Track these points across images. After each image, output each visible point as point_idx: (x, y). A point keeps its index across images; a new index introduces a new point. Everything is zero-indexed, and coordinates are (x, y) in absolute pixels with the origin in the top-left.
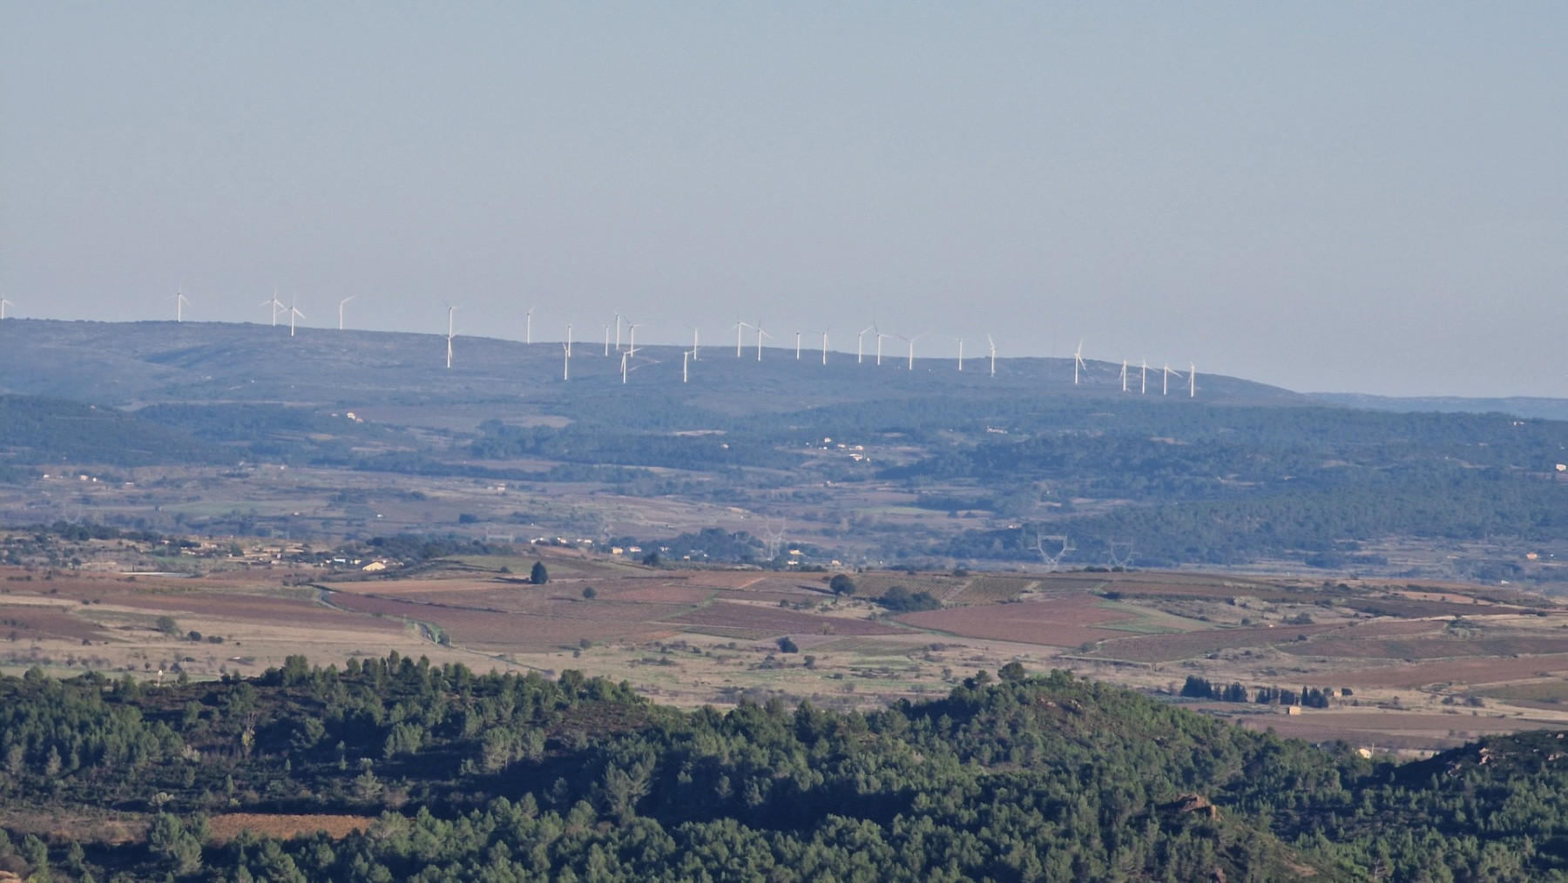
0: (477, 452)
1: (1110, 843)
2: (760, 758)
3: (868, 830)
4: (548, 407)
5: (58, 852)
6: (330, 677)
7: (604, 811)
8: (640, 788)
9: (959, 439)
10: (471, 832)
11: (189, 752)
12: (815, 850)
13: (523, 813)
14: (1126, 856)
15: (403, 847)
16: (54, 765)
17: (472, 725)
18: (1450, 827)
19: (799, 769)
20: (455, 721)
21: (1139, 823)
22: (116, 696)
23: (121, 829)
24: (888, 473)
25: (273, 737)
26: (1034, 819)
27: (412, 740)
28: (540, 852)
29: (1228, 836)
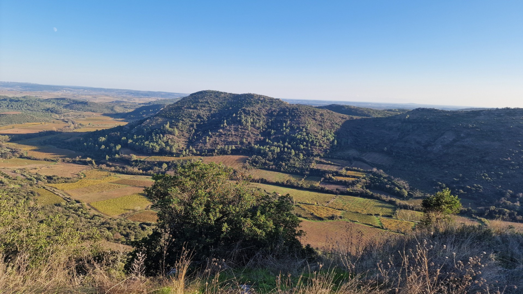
1: (32, 102)
2: (15, 99)
3: (20, 102)
8: (9, 100)
12: (18, 103)
18: (48, 102)
21: (34, 102)
26: (29, 101)
28: (4, 103)
29: (38, 102)
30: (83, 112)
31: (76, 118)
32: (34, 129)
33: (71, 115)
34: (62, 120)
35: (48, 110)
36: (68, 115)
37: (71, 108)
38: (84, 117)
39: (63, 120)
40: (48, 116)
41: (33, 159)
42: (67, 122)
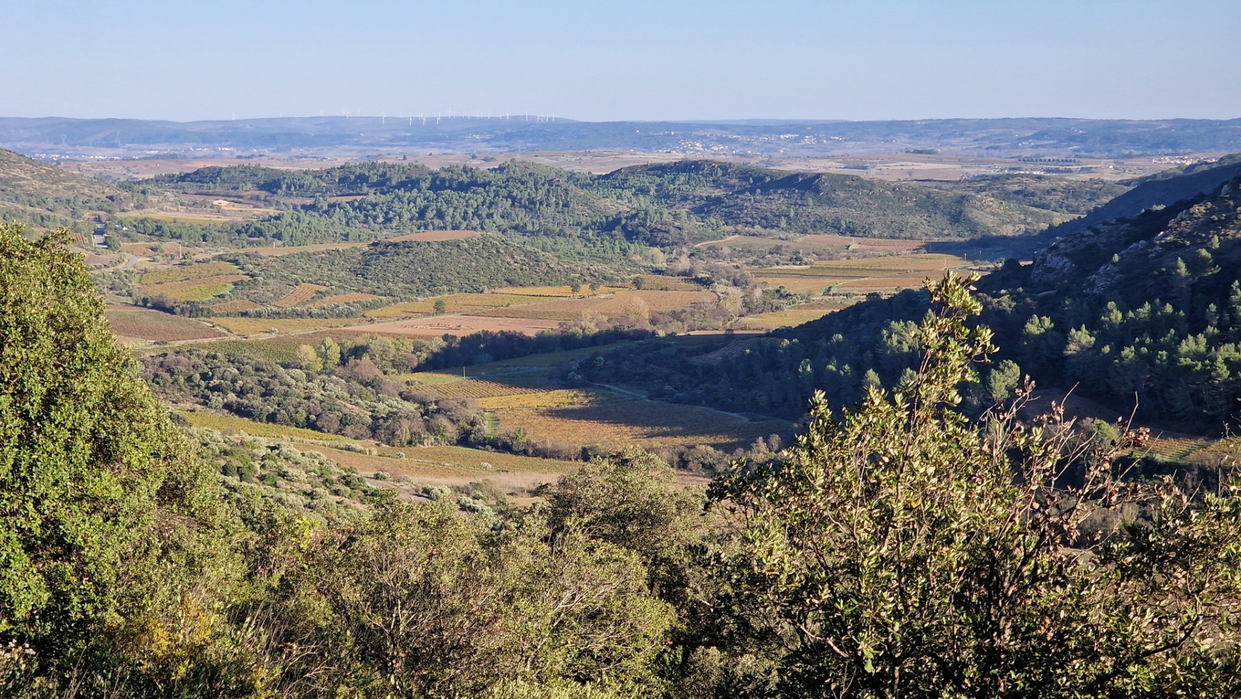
0: (391, 141)
1: (537, 189)
2: (455, 177)
3: (481, 189)
4: (406, 131)
5: (295, 208)
6: (355, 166)
7: (420, 190)
8: (428, 185)
9: (500, 133)
10: (389, 197)
11: (324, 184)
12: (469, 194)
13: (401, 192)
14: (540, 192)
15: (374, 201)
16: (293, 189)
17: (388, 175)
18: (615, 187)
19: (465, 178)
20: (385, 173)
21: (543, 184)
22: (306, 173)
23: (309, 202)
24: (484, 141)
25: (343, 180)
26: (519, 185)
27: (375, 179)
28: (405, 199)
29: (564, 187)
30: (791, 235)
31: (754, 263)
32: (537, 316)
33: (726, 251)
34: (684, 273)
35: (608, 226)
36: (715, 252)
37: (730, 218)
38: (797, 259)
39: (687, 274)
40: (609, 255)
41: (525, 453)
42: (706, 283)
